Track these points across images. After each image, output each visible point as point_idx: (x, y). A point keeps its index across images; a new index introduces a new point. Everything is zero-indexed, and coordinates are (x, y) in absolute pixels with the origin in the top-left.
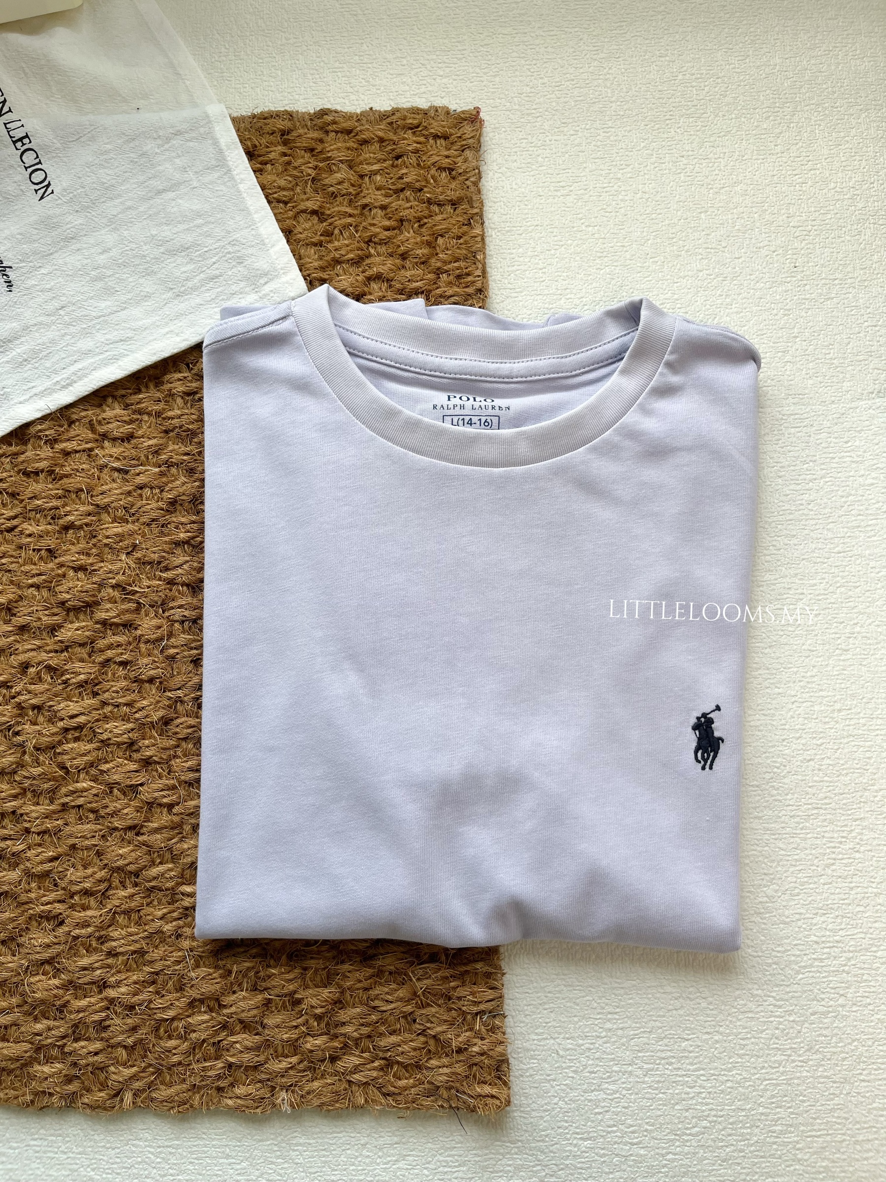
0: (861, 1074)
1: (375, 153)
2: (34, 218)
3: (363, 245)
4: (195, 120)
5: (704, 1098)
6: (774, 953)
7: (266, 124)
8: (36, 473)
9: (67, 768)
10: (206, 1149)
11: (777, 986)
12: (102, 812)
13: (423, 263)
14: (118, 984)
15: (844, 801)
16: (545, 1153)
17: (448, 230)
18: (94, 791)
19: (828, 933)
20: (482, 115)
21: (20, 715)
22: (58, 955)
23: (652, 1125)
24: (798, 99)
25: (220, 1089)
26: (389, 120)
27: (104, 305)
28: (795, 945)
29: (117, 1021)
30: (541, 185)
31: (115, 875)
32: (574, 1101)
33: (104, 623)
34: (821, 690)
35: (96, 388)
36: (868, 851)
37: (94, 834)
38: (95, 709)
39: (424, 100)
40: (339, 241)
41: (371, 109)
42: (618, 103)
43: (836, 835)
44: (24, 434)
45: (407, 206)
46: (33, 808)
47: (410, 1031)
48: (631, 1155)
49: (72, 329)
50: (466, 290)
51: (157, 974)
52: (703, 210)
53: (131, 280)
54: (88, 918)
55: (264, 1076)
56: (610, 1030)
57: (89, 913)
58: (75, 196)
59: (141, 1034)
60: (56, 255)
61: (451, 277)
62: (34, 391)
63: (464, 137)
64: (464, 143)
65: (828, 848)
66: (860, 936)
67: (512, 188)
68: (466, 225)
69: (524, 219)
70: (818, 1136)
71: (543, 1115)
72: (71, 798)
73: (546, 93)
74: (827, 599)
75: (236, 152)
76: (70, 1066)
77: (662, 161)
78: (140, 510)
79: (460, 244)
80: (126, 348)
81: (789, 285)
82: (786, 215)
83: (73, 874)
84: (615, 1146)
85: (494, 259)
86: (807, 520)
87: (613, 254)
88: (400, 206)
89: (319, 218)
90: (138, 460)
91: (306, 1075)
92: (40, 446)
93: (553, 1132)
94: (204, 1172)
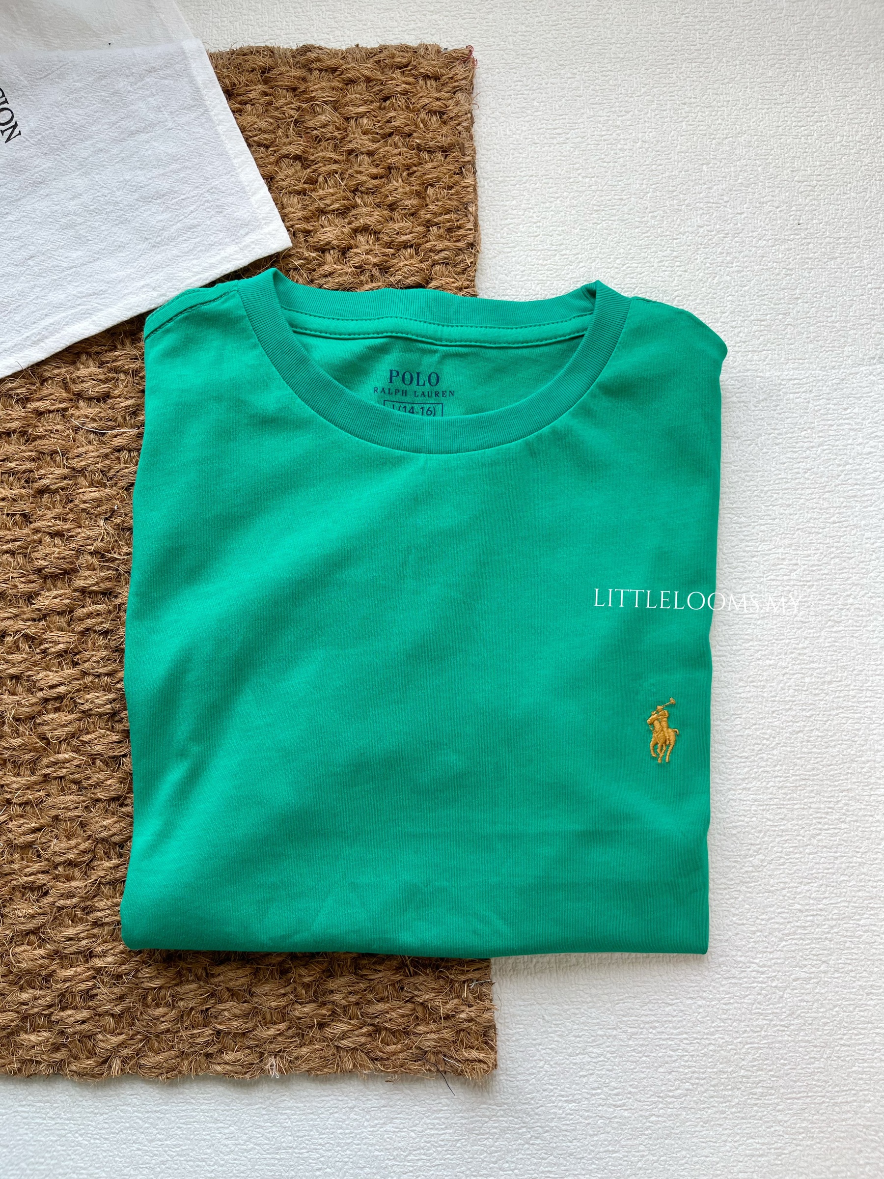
0: (842, 1039)
1: (361, 94)
2: (1, 161)
3: (349, 194)
4: (170, 56)
5: (687, 1061)
6: (758, 921)
7: (246, 61)
8: (9, 434)
9: (47, 739)
10: (194, 1114)
11: (761, 952)
12: (85, 784)
13: (412, 215)
14: (104, 954)
15: (832, 773)
16: (530, 1116)
17: (438, 179)
18: (76, 762)
19: (812, 902)
20: (475, 55)
22: (43, 925)
23: (635, 1088)
24: (804, 46)
25: (208, 1056)
26: (376, 58)
27: (76, 255)
28: (779, 913)
29: (105, 990)
30: (536, 131)
31: (100, 845)
33: (83, 591)
34: (813, 662)
35: (69, 344)
36: (854, 821)
37: (77, 805)
38: (75, 679)
39: (413, 37)
40: (323, 189)
41: (357, 46)
42: (618, 45)
43: (822, 806)
45: (397, 154)
46: (14, 779)
47: (398, 998)
48: (615, 1117)
49: (42, 281)
50: (458, 244)
52: (705, 161)
53: (103, 228)
54: (72, 889)
55: (252, 1043)
57: (74, 884)
58: (43, 137)
59: (128, 1002)
60: (24, 201)
61: (442, 230)
62: (4, 346)
63: (456, 78)
64: (456, 84)
65: (815, 818)
66: (843, 904)
67: (505, 135)
68: (458, 174)
69: (518, 169)
70: (798, 1099)
71: (529, 1078)
72: (53, 769)
73: (542, 33)
74: (821, 570)
75: (214, 91)
76: (58, 1034)
77: (663, 109)
78: (119, 474)
79: (451, 195)
80: (100, 301)
81: (792, 243)
82: (791, 169)
83: (56, 845)
84: (599, 1109)
85: (487, 211)
86: (803, 489)
87: (610, 208)
88: (388, 152)
89: (303, 164)
90: (115, 421)
91: (294, 1041)
92: (11, 405)
93: (538, 1095)
94: (192, 1137)
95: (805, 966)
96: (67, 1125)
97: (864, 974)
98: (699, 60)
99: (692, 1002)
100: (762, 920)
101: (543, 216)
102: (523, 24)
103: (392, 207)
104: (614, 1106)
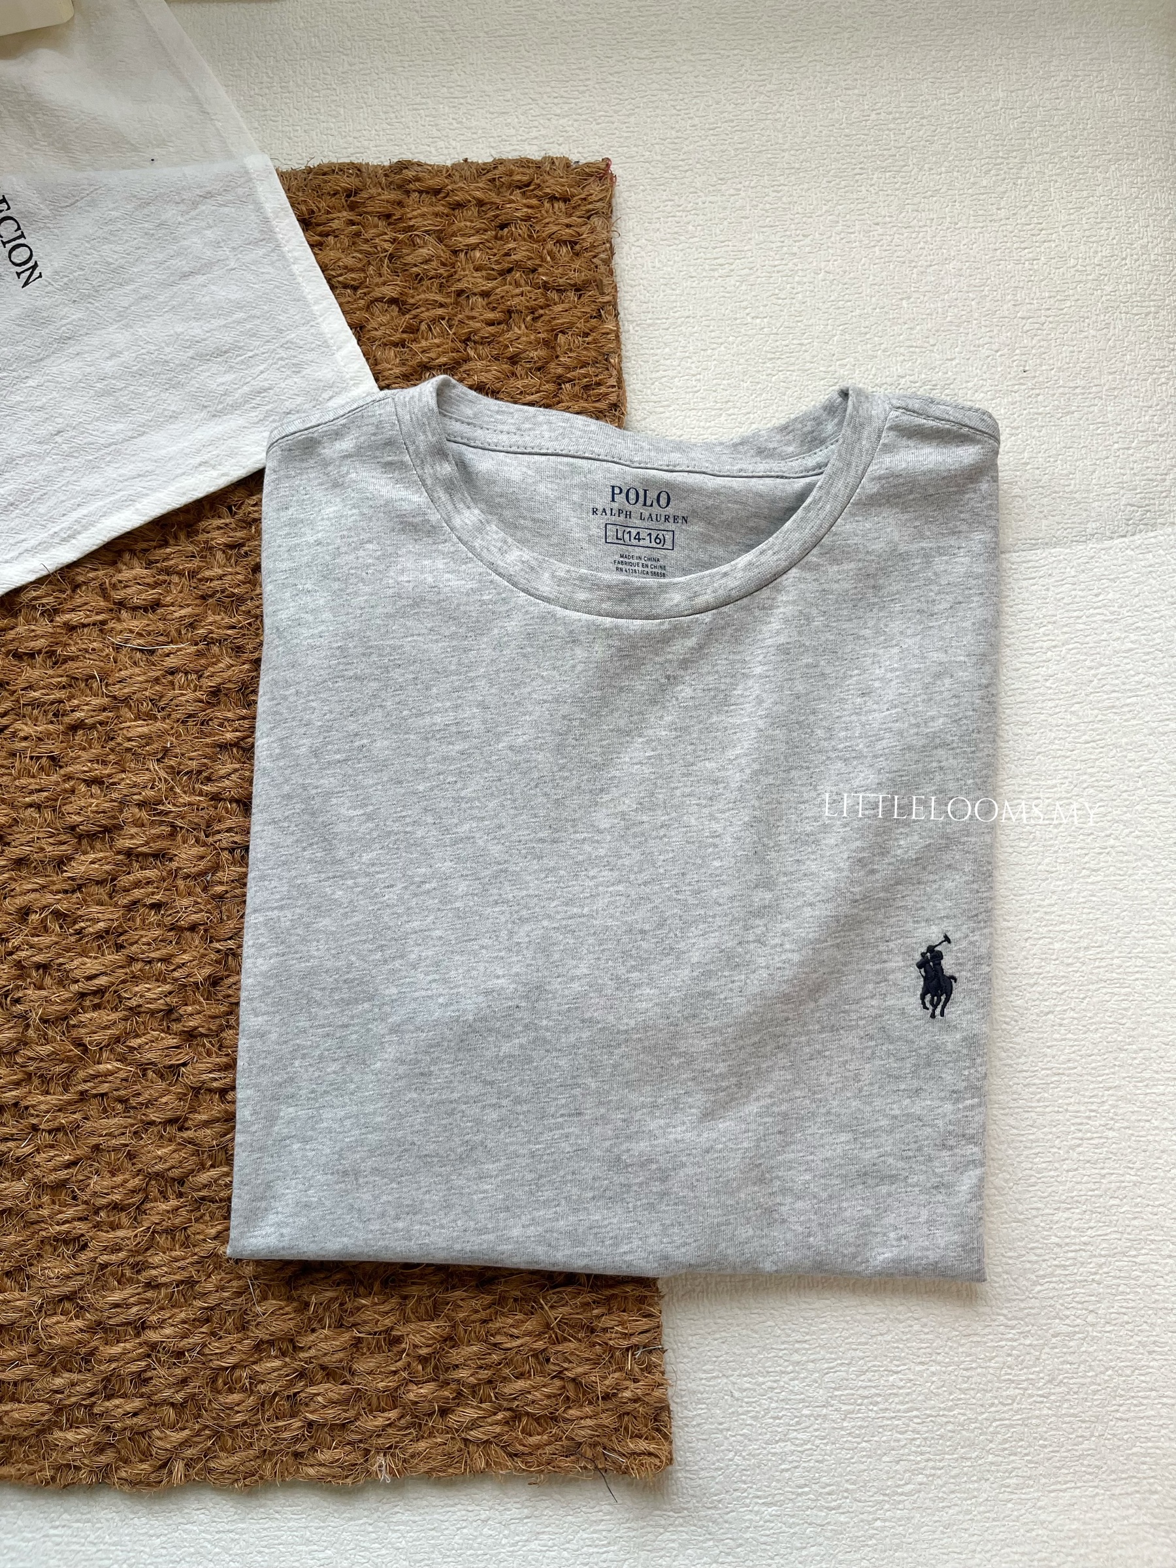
0: (1117, 1411)
1: (472, 221)
2: (16, 311)
3: (459, 344)
4: (230, 178)
5: (919, 1446)
6: (1004, 1260)
7: (326, 182)
8: (32, 656)
9: (84, 1045)
10: (279, 1533)
11: (1009, 1300)
12: (133, 1102)
13: (539, 369)
14: (161, 1324)
15: (1094, 1065)
16: (718, 1524)
17: (572, 325)
18: (122, 1075)
19: (1073, 1233)
20: (613, 168)
21: (20, 977)
22: (81, 1288)
23: (853, 1484)
24: (1027, 146)
25: (297, 1455)
26: (490, 176)
27: (116, 428)
28: (1032, 1249)
29: (162, 1372)
30: (693, 262)
31: (153, 1182)
32: (754, 1456)
33: (129, 853)
34: (1063, 923)
35: (106, 540)
36: (1125, 1128)
37: (123, 1130)
38: (120, 967)
40: (427, 339)
41: (466, 160)
42: (792, 152)
43: (1083, 1108)
44: (12, 603)
45: (518, 294)
46: (42, 1098)
47: (542, 1373)
49: (73, 462)
50: (597, 405)
51: (212, 1309)
52: (905, 295)
53: (150, 394)
54: (118, 1241)
55: (354, 1437)
56: (798, 1363)
57: (121, 1233)
58: (71, 281)
59: (193, 1387)
60: (47, 362)
61: (577, 388)
62: (25, 545)
63: (590, 199)
64: (590, 207)
65: (1073, 1124)
66: (1114, 1236)
67: (654, 267)
68: (595, 317)
69: (671, 308)
70: (1065, 1490)
71: (715, 1474)
72: (92, 1084)
73: (697, 139)
75: (287, 221)
76: (102, 1430)
77: (850, 231)
78: (172, 703)
79: (588, 344)
80: (146, 484)
81: (1018, 393)
82: (1013, 302)
83: (96, 1184)
84: (808, 1513)
85: (633, 362)
86: (1043, 701)
87: (788, 355)
88: (508, 292)
89: (400, 309)
90: (167, 635)
91: (409, 1434)
92: (35, 619)
93: (728, 1496)
95: (1068, 1317)
96: (112, 1552)
97: (1145, 1327)
98: (895, 169)
99: (924, 1368)
100: (1010, 1258)
101: (703, 367)
102: (672, 128)
104: (827, 1508)
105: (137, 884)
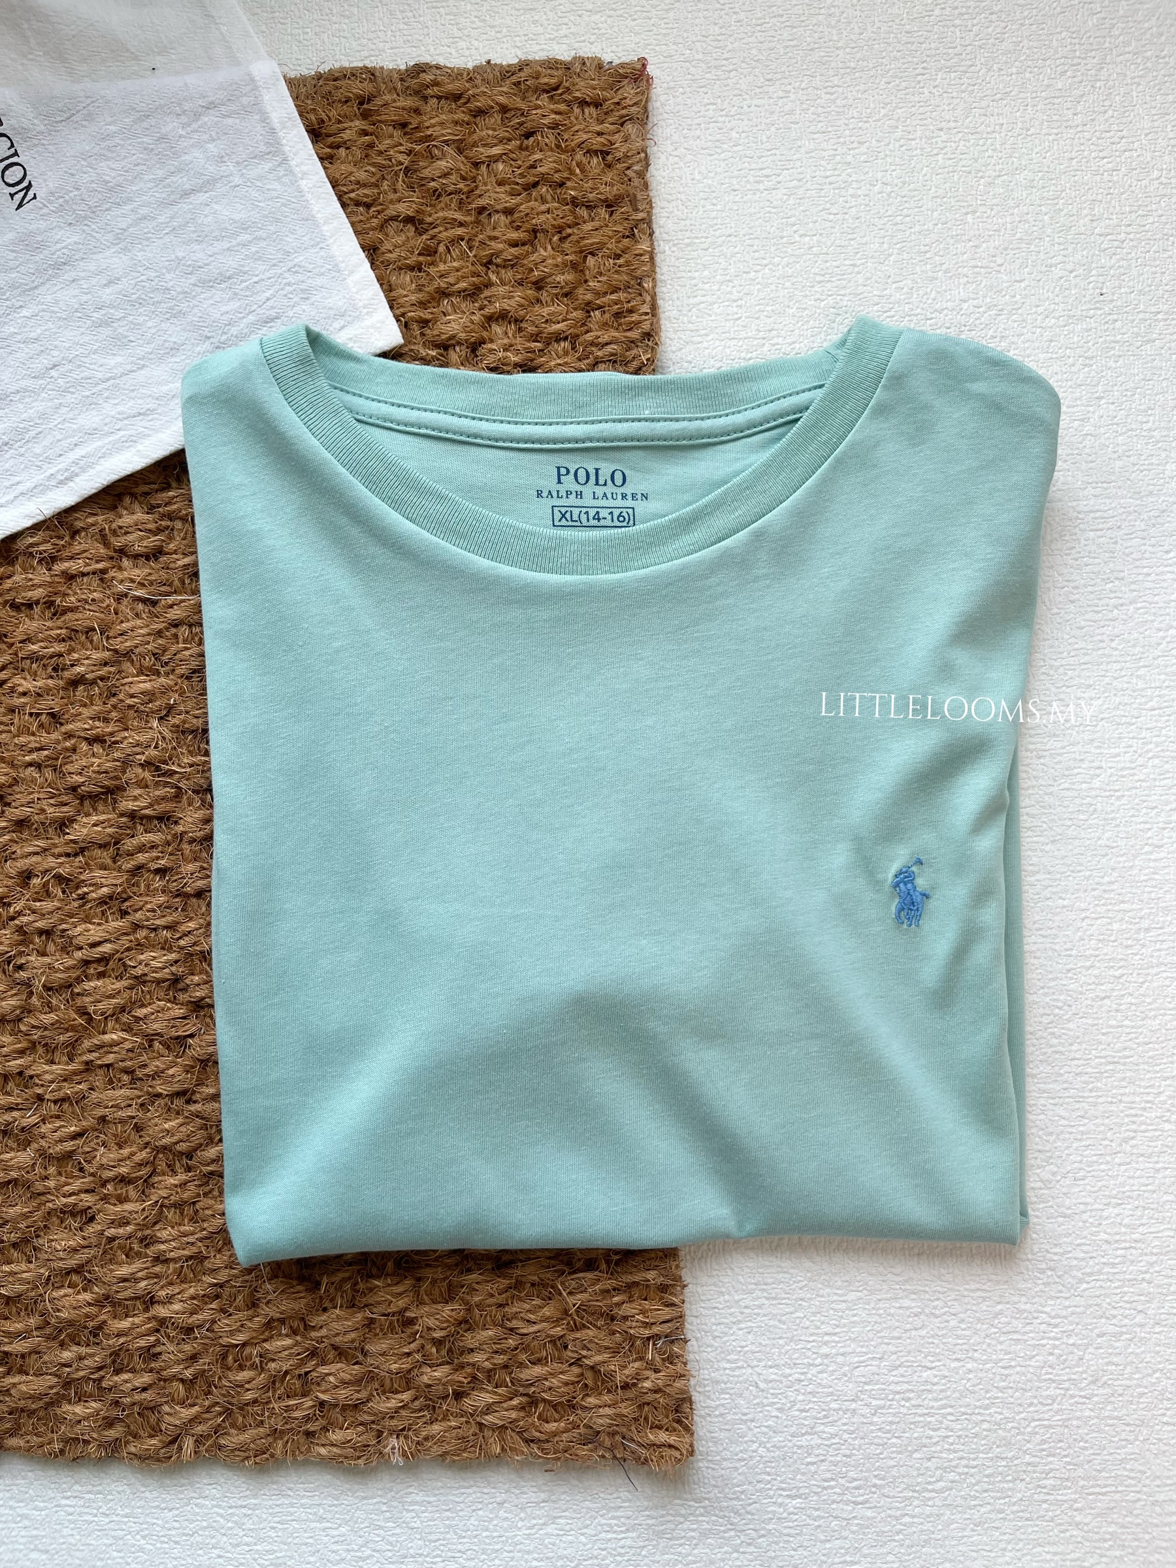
0: (1164, 1415)
1: (494, 130)
2: (11, 236)
3: (479, 268)
4: (234, 87)
5: (952, 1444)
6: (1049, 1256)
7: (337, 88)
8: (30, 606)
9: (89, 1014)
10: (292, 1510)
11: (1052, 1298)
12: (139, 1073)
13: (566, 295)
14: (170, 1300)
15: (1151, 1054)
16: (740, 1515)
17: (602, 245)
18: (127, 1045)
19: (1123, 1230)
20: (650, 69)
21: (21, 943)
22: (89, 1261)
23: (883, 1479)
24: (1107, 45)
25: (309, 1434)
26: (514, 79)
27: (115, 361)
28: (1079, 1245)
29: (171, 1348)
30: (736, 173)
31: (161, 1156)
32: (778, 1448)
33: (132, 815)
34: (1123, 902)
35: (106, 483)
37: (130, 1102)
38: (125, 934)
39: (565, 47)
40: (445, 263)
41: (489, 62)
43: (1137, 1099)
44: (9, 550)
45: (543, 210)
46: (47, 1068)
47: (560, 1360)
49: (70, 398)
50: (629, 334)
51: (221, 1286)
52: (970, 209)
53: (150, 324)
54: (126, 1214)
55: (367, 1418)
56: (827, 1356)
57: (128, 1207)
58: (67, 202)
59: (203, 1363)
60: (43, 289)
61: (607, 316)
62: (21, 488)
63: (623, 103)
64: (624, 112)
65: (1127, 1116)
66: (1167, 1233)
67: (693, 179)
68: (628, 237)
69: (712, 226)
71: (738, 1465)
72: (97, 1054)
73: (740, 36)
74: (1134, 774)
75: (295, 132)
76: (111, 1405)
77: (911, 137)
78: (176, 657)
79: (619, 266)
80: (147, 424)
81: (1092, 320)
82: (1089, 217)
83: (103, 1156)
84: (833, 1506)
85: (669, 286)
86: (1108, 663)
87: (839, 277)
88: (533, 209)
89: (417, 229)
90: (170, 585)
91: (423, 1416)
92: (32, 567)
93: (751, 1488)
94: (290, 1540)
95: (1115, 1317)
96: (125, 1523)
98: (961, 69)
99: (960, 1364)
100: (1056, 1254)
101: (745, 291)
102: (715, 24)
103: (539, 285)
104: (853, 1502)
105: (141, 849)
